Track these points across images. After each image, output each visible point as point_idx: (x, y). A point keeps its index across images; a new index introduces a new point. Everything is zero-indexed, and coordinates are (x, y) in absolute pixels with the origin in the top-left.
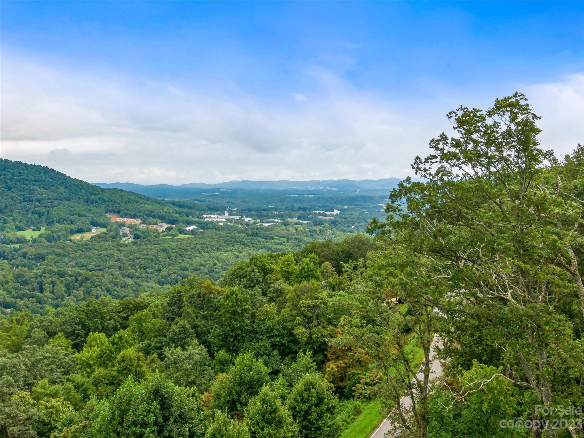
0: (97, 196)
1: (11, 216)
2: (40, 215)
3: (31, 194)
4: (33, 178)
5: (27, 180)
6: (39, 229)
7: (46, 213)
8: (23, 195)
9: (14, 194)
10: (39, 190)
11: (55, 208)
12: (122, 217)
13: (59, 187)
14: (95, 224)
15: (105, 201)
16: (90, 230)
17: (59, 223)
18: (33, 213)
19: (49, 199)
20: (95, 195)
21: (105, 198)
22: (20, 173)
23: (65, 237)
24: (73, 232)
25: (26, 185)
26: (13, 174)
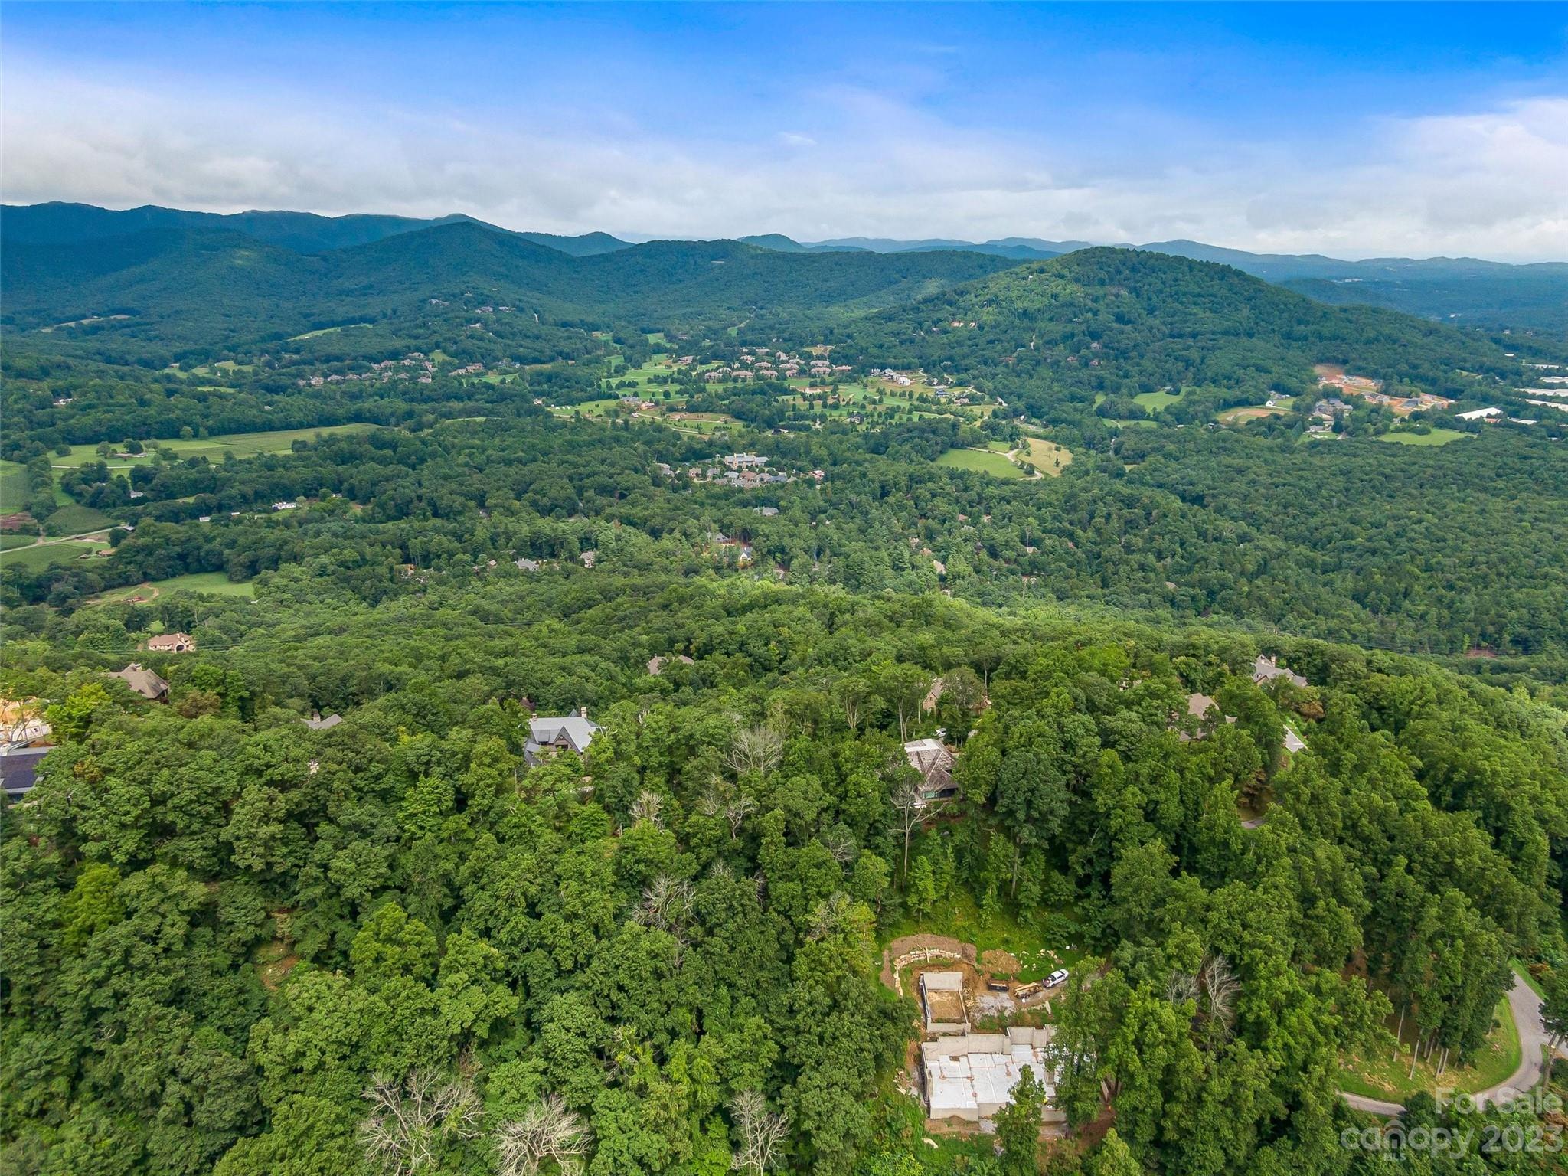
0: (1311, 328)
1: (1138, 364)
2: (1188, 363)
3: (1186, 322)
4: (1198, 290)
5: (1185, 294)
6: (1177, 392)
7: (1198, 361)
8: (1171, 324)
9: (1157, 322)
10: (1201, 315)
11: (1218, 353)
12: (1348, 373)
13: (1241, 306)
14: (1279, 388)
15: (1321, 338)
16: (1262, 402)
17: (1214, 382)
18: (1176, 359)
19: (1213, 333)
20: (1307, 323)
21: (1326, 333)
22: (1176, 280)
23: (1206, 415)
24: (1227, 405)
25: (1182, 303)
26: (1163, 283)
